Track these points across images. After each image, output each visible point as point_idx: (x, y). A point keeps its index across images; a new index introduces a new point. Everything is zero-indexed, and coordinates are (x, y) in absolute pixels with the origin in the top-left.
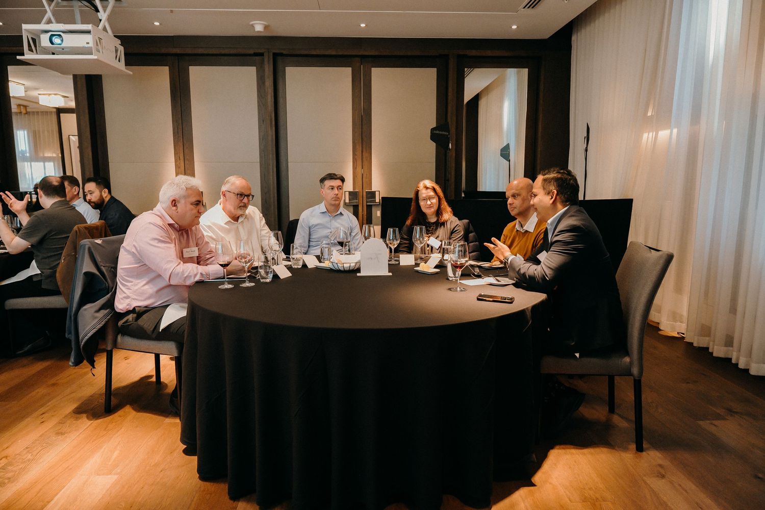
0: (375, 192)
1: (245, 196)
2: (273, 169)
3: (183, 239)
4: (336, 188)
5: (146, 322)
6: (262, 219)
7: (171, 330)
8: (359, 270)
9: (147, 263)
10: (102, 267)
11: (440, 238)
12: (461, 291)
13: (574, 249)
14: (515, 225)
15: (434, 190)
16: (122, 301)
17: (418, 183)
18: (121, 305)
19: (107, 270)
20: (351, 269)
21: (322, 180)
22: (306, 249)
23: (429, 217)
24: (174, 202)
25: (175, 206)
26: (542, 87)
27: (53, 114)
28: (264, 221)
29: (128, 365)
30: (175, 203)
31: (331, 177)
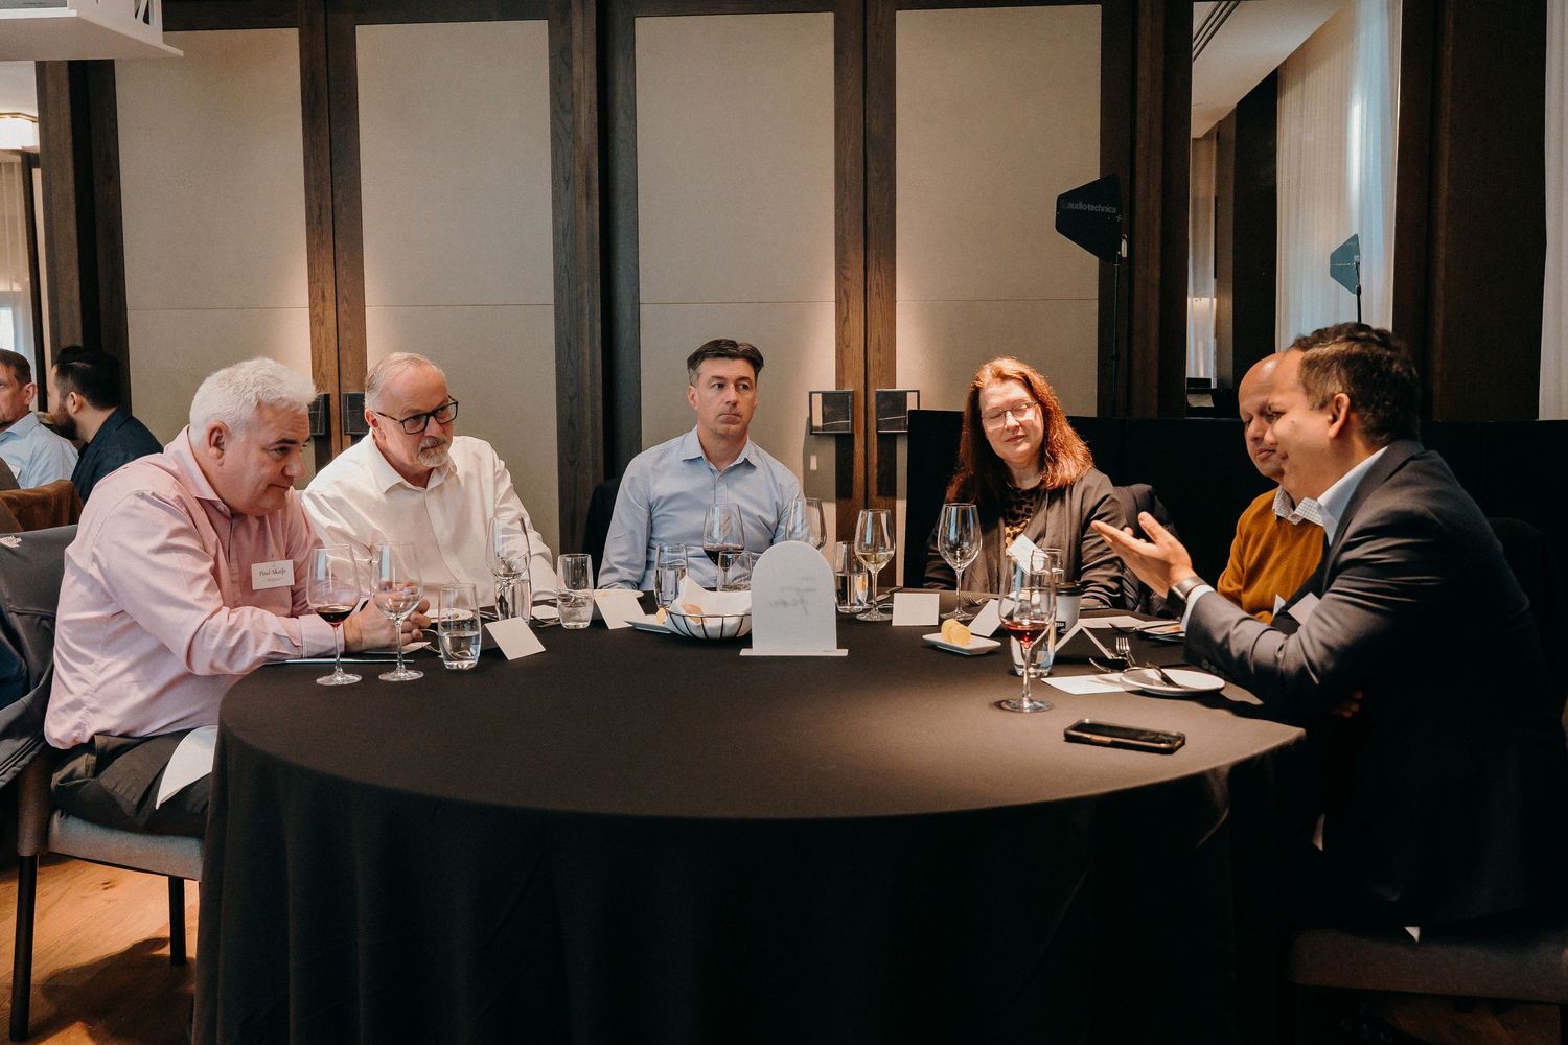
0: (904, 393)
1: (428, 415)
2: (591, 326)
3: (249, 537)
4: (732, 385)
5: (120, 780)
6: (503, 475)
7: (189, 806)
8: (746, 641)
9: (129, 610)
10: (13, 616)
11: (1046, 541)
12: (1036, 709)
13: (1404, 590)
14: (1270, 504)
15: (1027, 383)
16: (63, 716)
17: (980, 368)
18: (59, 728)
19: (27, 627)
20: (727, 633)
21: (695, 360)
22: (639, 572)
23: (1015, 472)
24: (216, 434)
25: (217, 444)
26: (1448, 53)
27: (15, 167)
28: (507, 483)
29: (109, 906)
30: (218, 438)
31: (720, 349)
